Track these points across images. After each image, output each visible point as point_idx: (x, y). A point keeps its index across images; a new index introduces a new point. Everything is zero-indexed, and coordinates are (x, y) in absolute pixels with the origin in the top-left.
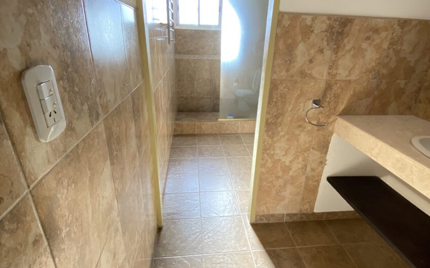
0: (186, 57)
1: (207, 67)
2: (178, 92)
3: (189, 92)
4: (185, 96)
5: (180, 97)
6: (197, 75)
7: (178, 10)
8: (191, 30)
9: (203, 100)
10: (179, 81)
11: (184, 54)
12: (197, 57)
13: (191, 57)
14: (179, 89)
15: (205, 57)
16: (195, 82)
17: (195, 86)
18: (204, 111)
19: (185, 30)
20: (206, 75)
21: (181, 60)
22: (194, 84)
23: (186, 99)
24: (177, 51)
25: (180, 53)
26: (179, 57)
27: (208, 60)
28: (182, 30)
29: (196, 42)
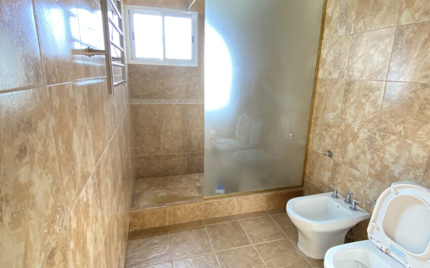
0: (146, 102)
1: (178, 114)
2: (136, 151)
3: (153, 150)
4: (146, 155)
5: (140, 158)
6: (164, 126)
7: (134, 38)
8: (154, 66)
9: (174, 159)
10: (137, 135)
11: (144, 98)
12: (163, 102)
13: (155, 102)
14: (138, 146)
15: (175, 102)
16: (162, 136)
17: (162, 141)
18: (175, 174)
19: (145, 66)
20: (176, 125)
21: (140, 106)
22: (159, 138)
23: (148, 159)
24: (133, 95)
25: (137, 97)
26: (136, 102)
27: (178, 105)
28: (140, 66)
29: (161, 81)
